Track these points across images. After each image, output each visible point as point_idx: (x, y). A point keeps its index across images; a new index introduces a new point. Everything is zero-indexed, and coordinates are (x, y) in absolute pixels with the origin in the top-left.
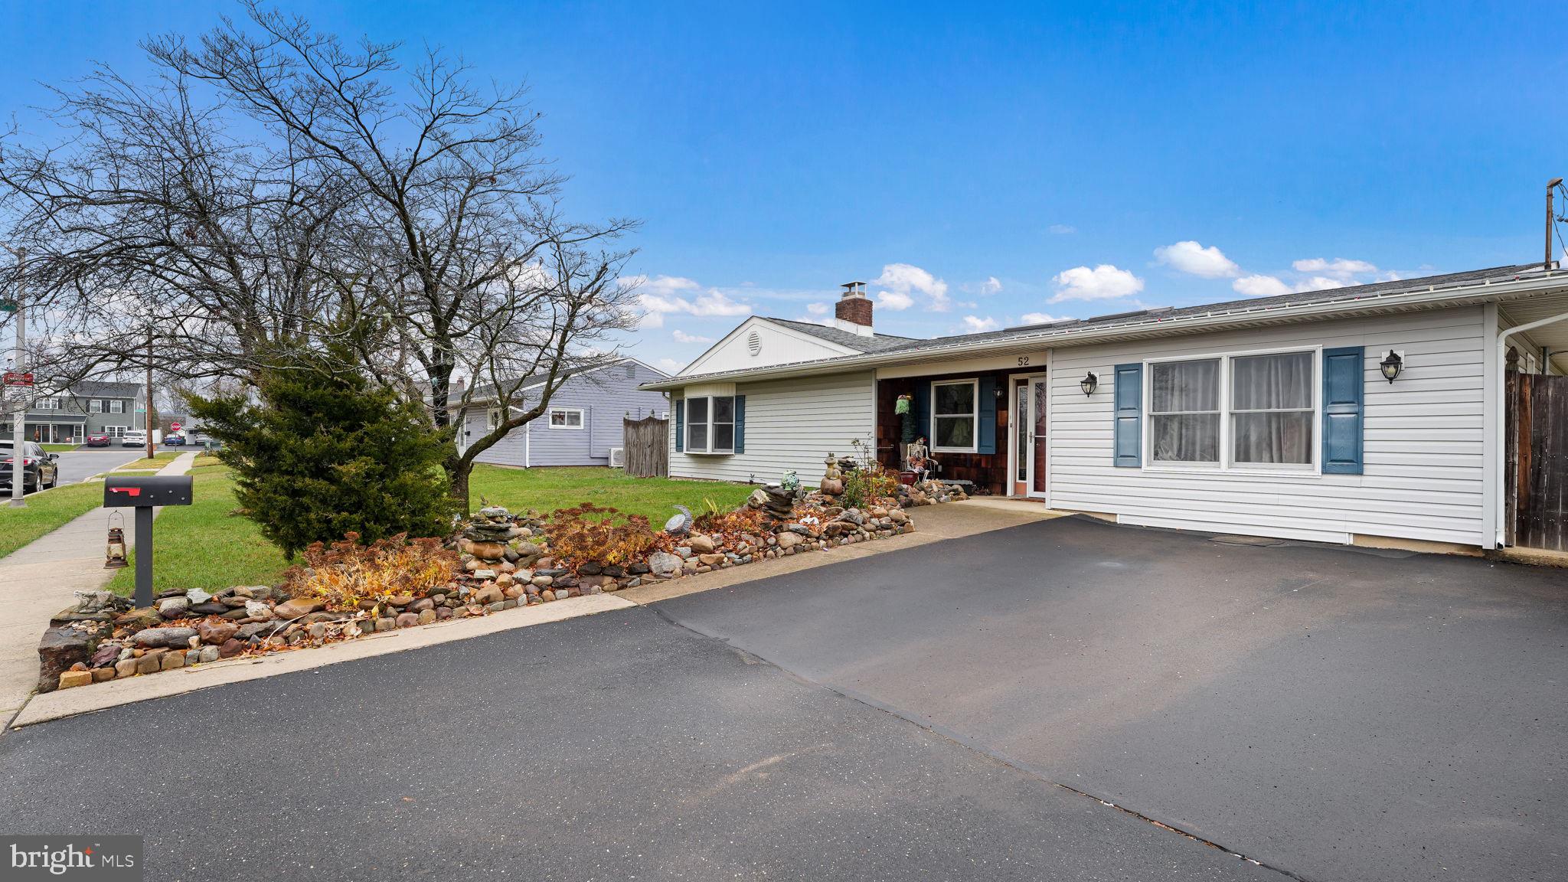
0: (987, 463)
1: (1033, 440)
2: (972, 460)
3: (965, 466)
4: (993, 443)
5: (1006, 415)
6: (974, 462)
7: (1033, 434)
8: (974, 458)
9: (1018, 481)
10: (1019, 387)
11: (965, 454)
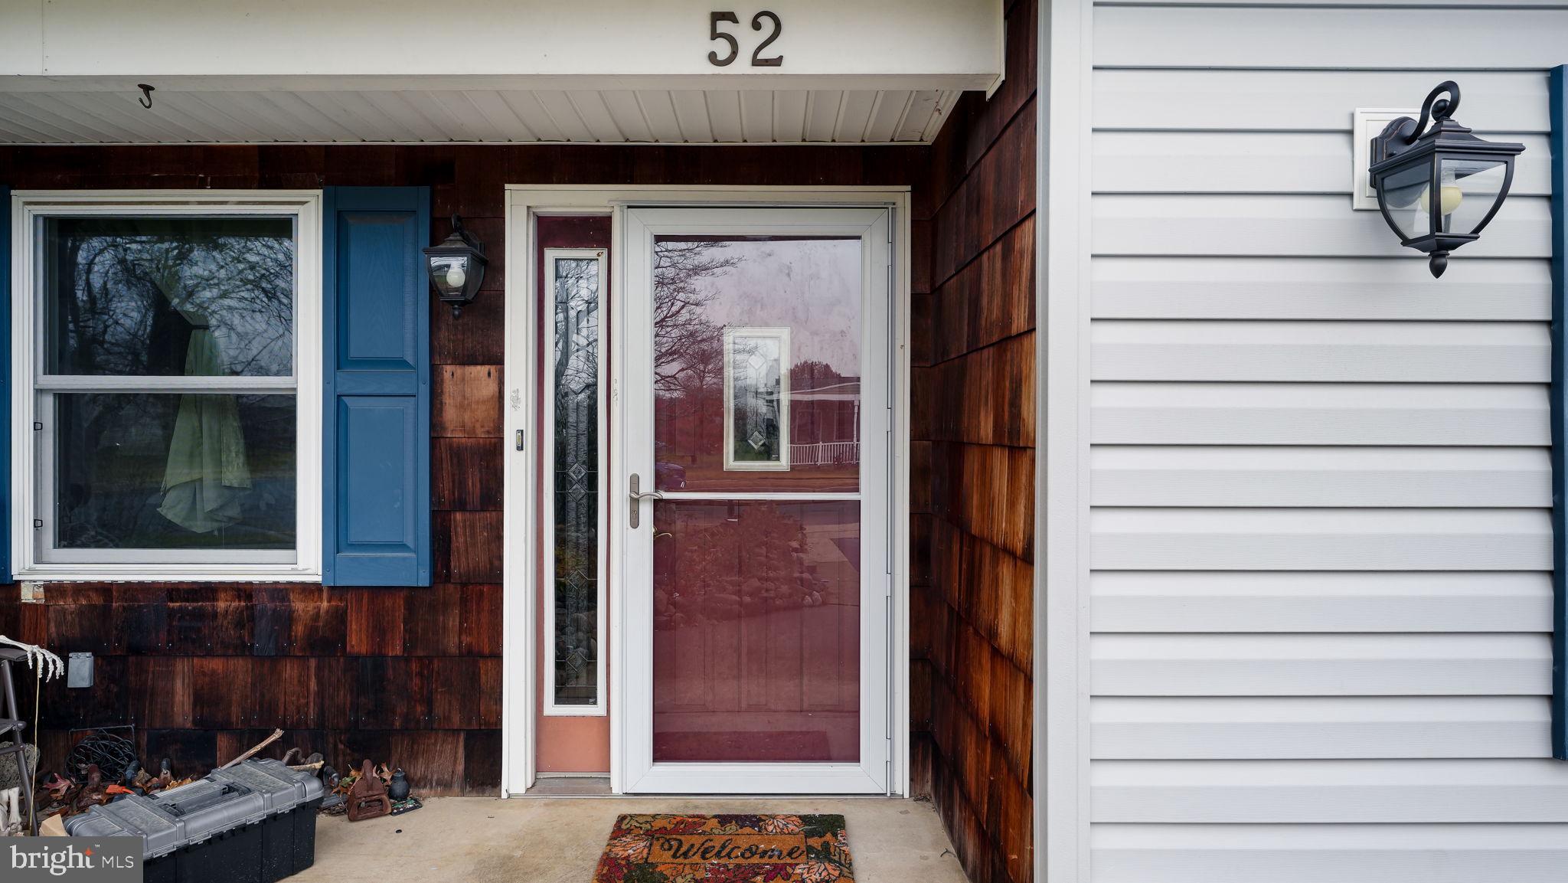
0: (379, 630)
1: (646, 512)
2: (287, 619)
3: (242, 649)
4: (416, 529)
5: (489, 389)
6: (299, 629)
7: (647, 485)
8: (299, 606)
9: (551, 708)
10: (551, 254)
11: (243, 591)
